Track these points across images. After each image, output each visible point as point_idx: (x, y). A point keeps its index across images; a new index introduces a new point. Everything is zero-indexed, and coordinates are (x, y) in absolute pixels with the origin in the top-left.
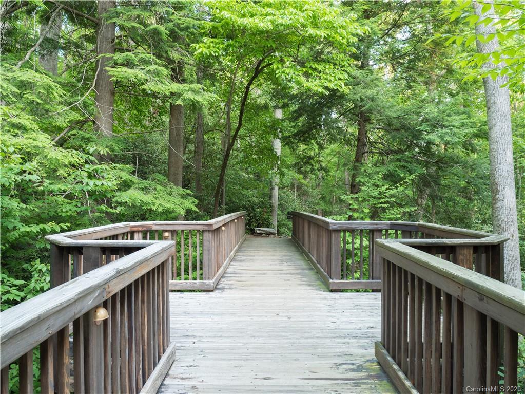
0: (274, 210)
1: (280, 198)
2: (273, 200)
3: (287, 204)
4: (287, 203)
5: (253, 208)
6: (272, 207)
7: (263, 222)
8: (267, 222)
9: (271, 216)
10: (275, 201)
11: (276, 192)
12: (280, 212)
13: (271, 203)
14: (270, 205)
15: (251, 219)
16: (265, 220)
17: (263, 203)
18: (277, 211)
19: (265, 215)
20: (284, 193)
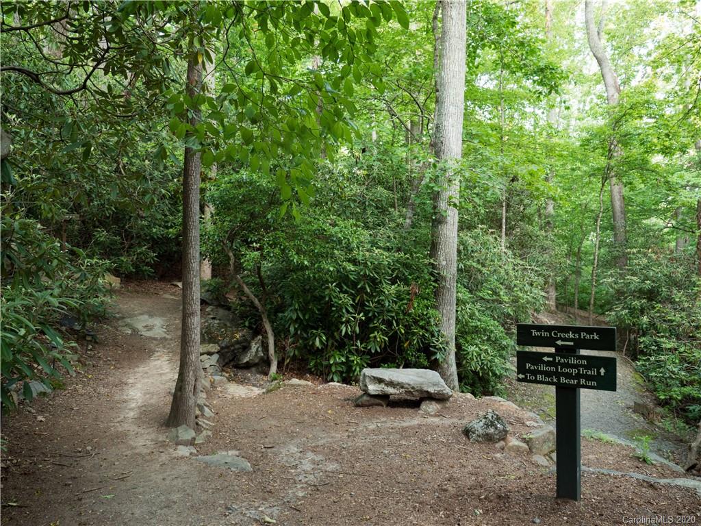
0: (444, 287)
1: (463, 252)
2: (442, 258)
3: (484, 270)
4: (483, 266)
5: (374, 283)
6: (438, 278)
7: (407, 327)
8: (422, 327)
9: (436, 307)
10: (448, 259)
11: (450, 234)
12: (465, 295)
13: (434, 266)
14: (431, 274)
15: (369, 320)
16: (416, 322)
17: (407, 266)
18: (454, 291)
19: (416, 308)
20: (475, 238)
